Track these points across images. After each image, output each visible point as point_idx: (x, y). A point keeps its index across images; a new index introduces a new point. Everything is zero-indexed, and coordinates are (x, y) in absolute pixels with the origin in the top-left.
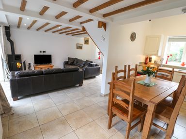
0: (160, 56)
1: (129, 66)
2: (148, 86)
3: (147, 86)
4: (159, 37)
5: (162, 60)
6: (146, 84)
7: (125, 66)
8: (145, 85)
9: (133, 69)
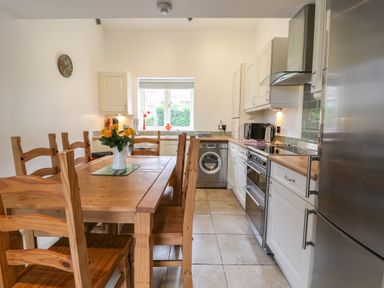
0: (131, 116)
1: (65, 136)
2: (123, 174)
3: (121, 175)
4: (123, 76)
5: (136, 122)
6: (117, 171)
7: (52, 137)
8: (115, 175)
9: (77, 145)
